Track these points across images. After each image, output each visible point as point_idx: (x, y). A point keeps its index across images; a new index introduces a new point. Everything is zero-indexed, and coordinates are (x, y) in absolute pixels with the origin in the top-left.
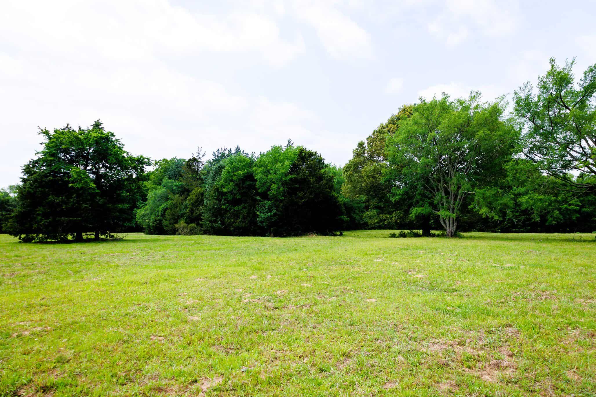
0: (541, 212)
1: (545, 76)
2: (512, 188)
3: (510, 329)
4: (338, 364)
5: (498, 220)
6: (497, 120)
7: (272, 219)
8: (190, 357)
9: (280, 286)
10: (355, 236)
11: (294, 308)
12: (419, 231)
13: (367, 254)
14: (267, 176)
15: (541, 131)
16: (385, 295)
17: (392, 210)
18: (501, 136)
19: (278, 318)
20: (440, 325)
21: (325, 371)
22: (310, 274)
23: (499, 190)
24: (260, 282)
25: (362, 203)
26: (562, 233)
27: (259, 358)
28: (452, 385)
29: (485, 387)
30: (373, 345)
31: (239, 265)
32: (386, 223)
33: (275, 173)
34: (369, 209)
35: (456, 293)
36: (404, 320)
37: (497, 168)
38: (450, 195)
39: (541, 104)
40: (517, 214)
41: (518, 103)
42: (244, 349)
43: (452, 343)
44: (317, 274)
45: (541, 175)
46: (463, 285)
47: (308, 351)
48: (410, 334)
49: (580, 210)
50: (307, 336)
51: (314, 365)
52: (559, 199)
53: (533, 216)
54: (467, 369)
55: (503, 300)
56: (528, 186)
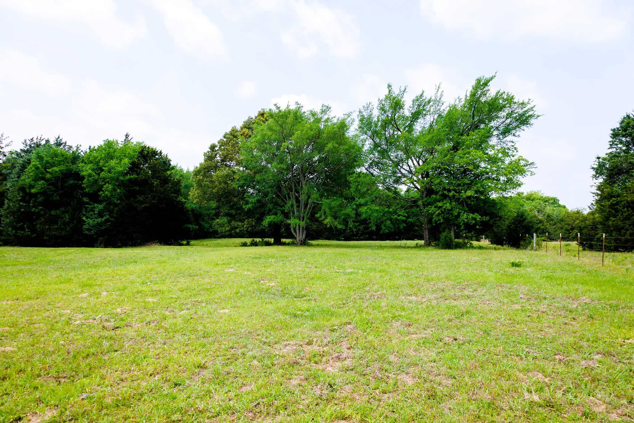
0: (376, 222)
1: (384, 99)
2: (354, 199)
3: (349, 326)
4: (193, 377)
5: (342, 228)
6: (344, 134)
7: (101, 226)
8: (7, 394)
9: (120, 303)
10: (203, 245)
11: (139, 325)
12: (270, 239)
13: (217, 264)
14: (99, 174)
15: (379, 148)
16: (238, 304)
17: (244, 218)
18: (346, 150)
19: (121, 338)
20: (291, 329)
21: (180, 385)
22: (155, 287)
23: (343, 200)
24: (93, 300)
25: (212, 209)
26: (392, 240)
27: (102, 382)
28: (301, 380)
29: (328, 377)
30: (228, 353)
31: (61, 283)
32: (238, 230)
33: (110, 172)
34: (219, 216)
35: (305, 298)
36: (258, 327)
37: (343, 180)
38: (301, 204)
39: (380, 123)
40: (357, 224)
41: (361, 120)
42: (81, 375)
43: (301, 343)
44: (164, 288)
45: (378, 188)
46: (311, 290)
47: (159, 368)
48: (264, 339)
49: (406, 220)
50: (157, 353)
51: (167, 381)
52: (391, 210)
53: (370, 225)
54: (314, 364)
55: (344, 302)
56: (368, 198)
